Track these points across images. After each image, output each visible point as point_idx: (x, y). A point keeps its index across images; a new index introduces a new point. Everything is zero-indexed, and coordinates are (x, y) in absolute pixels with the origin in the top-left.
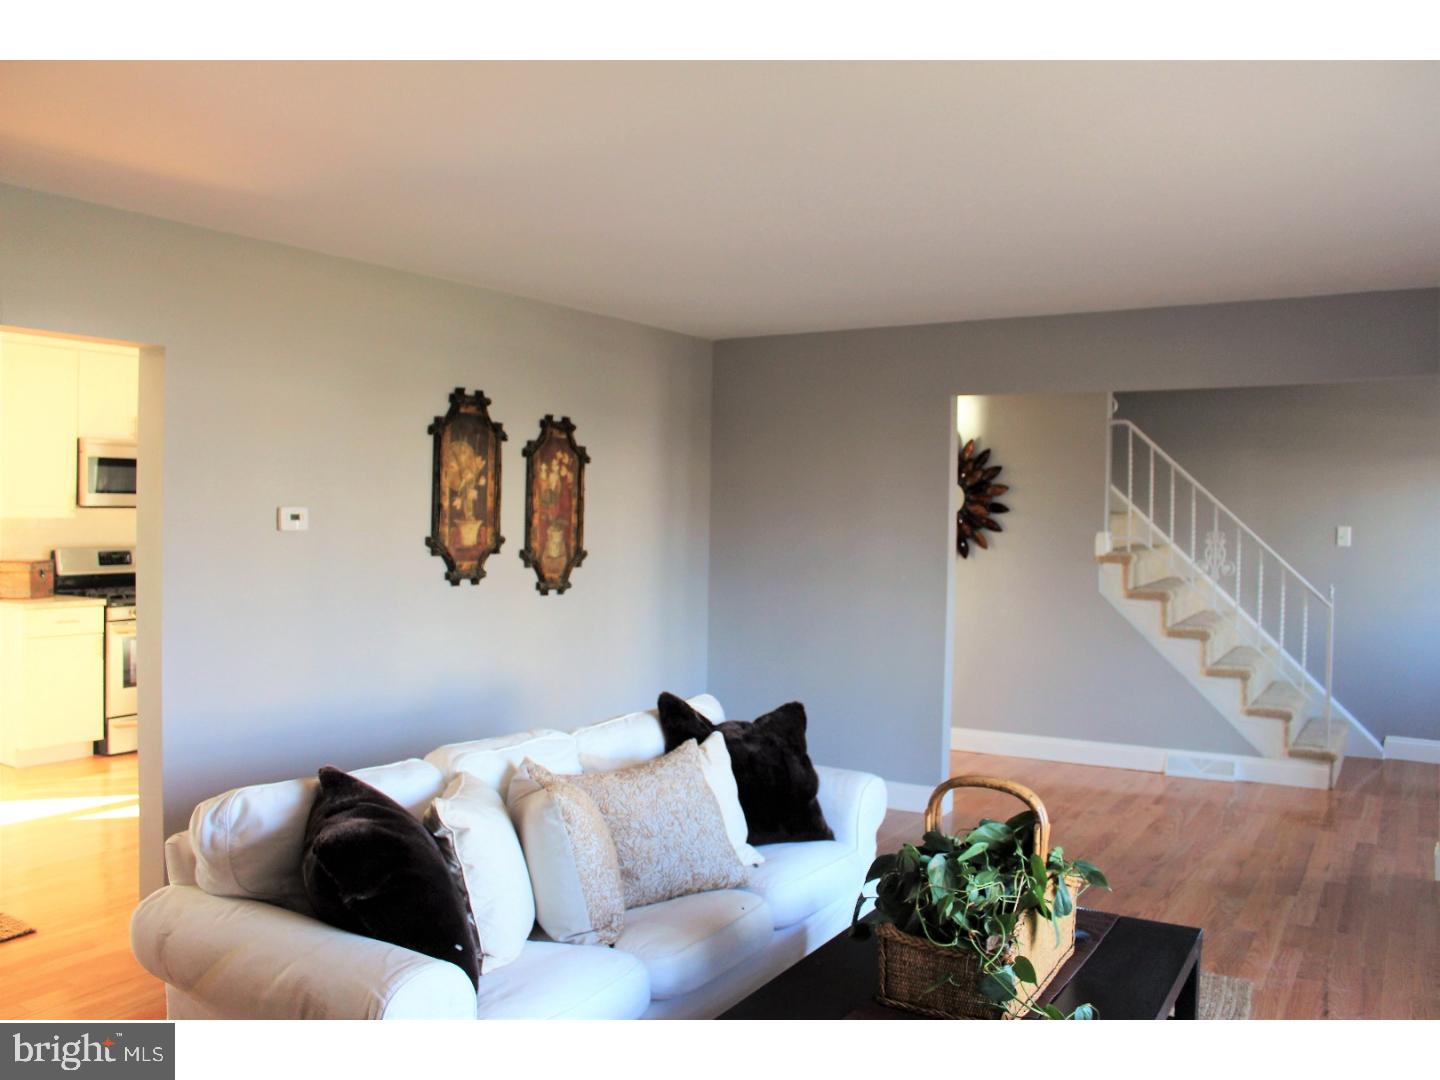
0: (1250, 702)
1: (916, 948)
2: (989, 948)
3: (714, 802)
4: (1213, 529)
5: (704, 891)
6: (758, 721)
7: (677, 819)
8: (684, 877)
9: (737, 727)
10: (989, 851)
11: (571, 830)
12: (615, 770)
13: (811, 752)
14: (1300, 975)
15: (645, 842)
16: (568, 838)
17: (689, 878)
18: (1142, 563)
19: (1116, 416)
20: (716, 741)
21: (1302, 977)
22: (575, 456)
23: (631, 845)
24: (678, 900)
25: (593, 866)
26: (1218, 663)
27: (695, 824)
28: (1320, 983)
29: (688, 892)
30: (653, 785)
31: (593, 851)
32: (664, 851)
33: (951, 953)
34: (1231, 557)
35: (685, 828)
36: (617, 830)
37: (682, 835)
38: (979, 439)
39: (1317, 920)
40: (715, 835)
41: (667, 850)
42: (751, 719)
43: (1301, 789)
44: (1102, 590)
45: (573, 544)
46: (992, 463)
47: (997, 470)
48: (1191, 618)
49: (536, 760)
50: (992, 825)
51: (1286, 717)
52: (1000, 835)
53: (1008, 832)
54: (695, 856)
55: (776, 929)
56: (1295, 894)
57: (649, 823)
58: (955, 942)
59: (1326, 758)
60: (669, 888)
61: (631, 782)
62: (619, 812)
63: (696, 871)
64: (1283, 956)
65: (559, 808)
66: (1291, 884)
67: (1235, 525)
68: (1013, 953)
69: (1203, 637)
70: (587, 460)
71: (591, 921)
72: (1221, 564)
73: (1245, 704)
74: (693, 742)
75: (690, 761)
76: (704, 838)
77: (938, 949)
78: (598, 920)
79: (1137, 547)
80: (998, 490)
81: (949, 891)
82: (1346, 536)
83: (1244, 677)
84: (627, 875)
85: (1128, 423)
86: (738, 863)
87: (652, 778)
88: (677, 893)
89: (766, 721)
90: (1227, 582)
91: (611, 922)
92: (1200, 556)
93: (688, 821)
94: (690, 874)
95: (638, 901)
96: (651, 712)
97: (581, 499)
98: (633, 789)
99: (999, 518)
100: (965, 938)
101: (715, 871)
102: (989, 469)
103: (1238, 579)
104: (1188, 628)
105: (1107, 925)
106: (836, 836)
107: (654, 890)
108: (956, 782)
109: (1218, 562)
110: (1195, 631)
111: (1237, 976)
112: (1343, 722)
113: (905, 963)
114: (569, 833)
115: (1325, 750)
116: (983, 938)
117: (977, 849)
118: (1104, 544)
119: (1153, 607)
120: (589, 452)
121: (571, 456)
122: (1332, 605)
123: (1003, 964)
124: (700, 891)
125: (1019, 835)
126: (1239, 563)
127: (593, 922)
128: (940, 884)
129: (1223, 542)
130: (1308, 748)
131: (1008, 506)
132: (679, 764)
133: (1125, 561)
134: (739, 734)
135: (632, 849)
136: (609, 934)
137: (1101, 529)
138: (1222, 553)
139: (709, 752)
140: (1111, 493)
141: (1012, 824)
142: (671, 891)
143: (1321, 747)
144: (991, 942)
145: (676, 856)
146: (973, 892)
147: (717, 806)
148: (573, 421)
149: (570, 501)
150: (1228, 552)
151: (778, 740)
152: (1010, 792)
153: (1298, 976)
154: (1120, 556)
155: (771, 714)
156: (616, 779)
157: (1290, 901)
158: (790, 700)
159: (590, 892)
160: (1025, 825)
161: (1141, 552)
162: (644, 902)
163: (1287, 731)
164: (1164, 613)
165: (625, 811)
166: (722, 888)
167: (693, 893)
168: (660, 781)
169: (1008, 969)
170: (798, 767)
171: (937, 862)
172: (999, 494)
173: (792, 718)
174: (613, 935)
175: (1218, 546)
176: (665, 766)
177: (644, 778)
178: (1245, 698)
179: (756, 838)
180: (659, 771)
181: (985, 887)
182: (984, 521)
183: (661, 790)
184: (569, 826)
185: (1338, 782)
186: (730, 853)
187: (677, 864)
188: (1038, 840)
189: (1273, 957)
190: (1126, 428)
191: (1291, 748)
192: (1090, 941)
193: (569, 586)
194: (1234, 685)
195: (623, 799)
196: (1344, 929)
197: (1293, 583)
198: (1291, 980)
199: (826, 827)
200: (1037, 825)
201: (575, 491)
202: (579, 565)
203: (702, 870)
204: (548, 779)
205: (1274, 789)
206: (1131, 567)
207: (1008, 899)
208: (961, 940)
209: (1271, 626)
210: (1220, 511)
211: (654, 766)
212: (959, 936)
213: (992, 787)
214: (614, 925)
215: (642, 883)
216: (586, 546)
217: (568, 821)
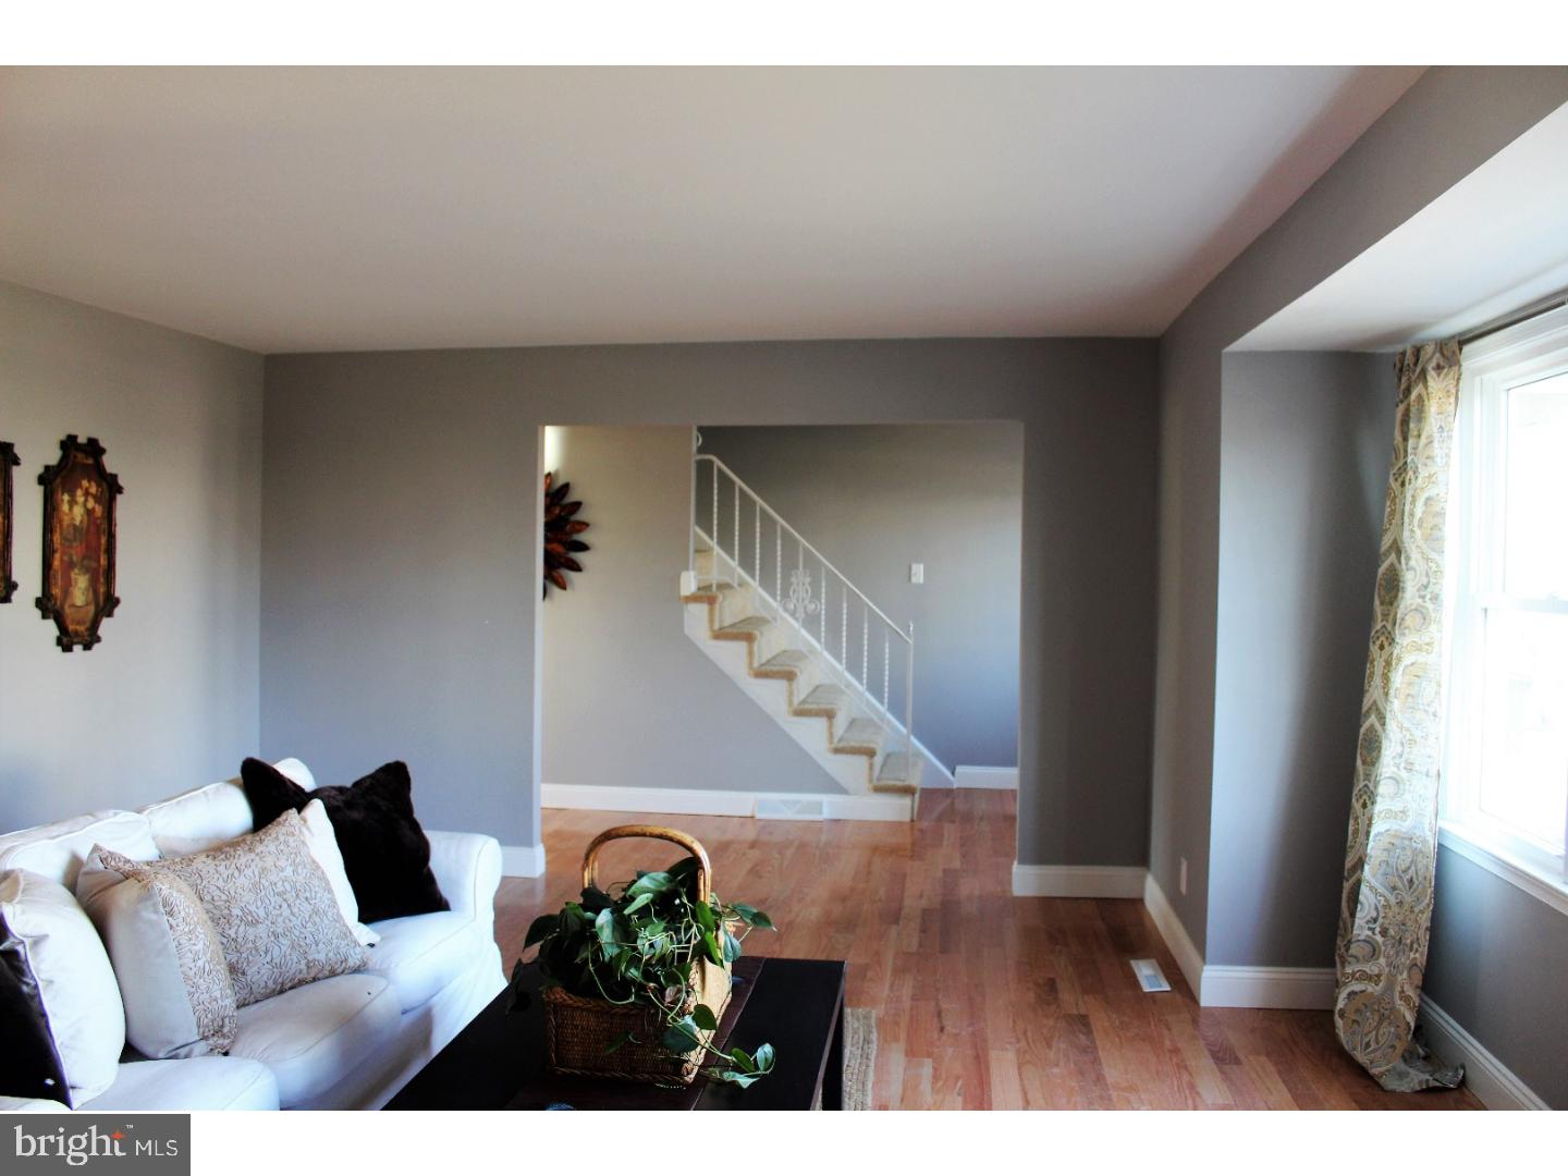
0: (836, 740)
1: (589, 1010)
2: (668, 1000)
3: (323, 878)
4: (798, 569)
5: (319, 979)
6: (356, 784)
7: (285, 900)
8: (296, 967)
9: (334, 793)
10: (653, 901)
11: (174, 923)
12: (206, 851)
13: (418, 815)
14: (914, 998)
15: (251, 930)
16: (171, 932)
17: (303, 966)
18: (726, 603)
19: (701, 450)
20: (317, 809)
21: (916, 1000)
22: (104, 485)
23: (233, 936)
24: (290, 993)
25: (200, 963)
26: (804, 702)
27: (306, 905)
28: (933, 1003)
29: (302, 983)
30: (254, 863)
31: (200, 946)
32: (273, 938)
33: (625, 1011)
34: (816, 596)
35: (295, 910)
36: (219, 918)
37: (292, 917)
38: (557, 472)
39: (921, 945)
40: (330, 914)
41: (277, 936)
42: (349, 784)
43: (885, 822)
44: (687, 631)
45: (102, 590)
46: (572, 497)
47: (577, 505)
48: (774, 658)
49: (109, 846)
50: (653, 875)
51: (871, 753)
52: (663, 885)
53: (670, 881)
54: (308, 941)
55: (404, 1012)
56: (898, 924)
57: (253, 908)
58: (632, 999)
59: (908, 791)
60: (280, 980)
61: (228, 862)
62: (216, 898)
63: (310, 958)
64: (897, 982)
65: (160, 899)
66: (894, 916)
67: (819, 563)
68: (692, 1003)
69: (789, 676)
70: (120, 490)
71: (199, 1027)
72: (807, 602)
73: (831, 743)
74: (294, 811)
75: (293, 835)
76: (317, 920)
77: (613, 1006)
78: (207, 1026)
79: (723, 587)
80: (577, 527)
81: (619, 946)
82: (919, 573)
83: (830, 715)
84: (233, 969)
85: (714, 458)
86: (356, 944)
87: (253, 856)
88: (289, 985)
89: (368, 782)
90: (811, 622)
91: (222, 1026)
92: (785, 595)
93: (298, 901)
94: (303, 962)
95: (245, 999)
96: (233, 782)
97: (111, 537)
98: (230, 872)
99: (579, 557)
100: (642, 993)
101: (331, 955)
102: (567, 505)
103: (823, 617)
104: (775, 669)
105: (758, 967)
106: (451, 905)
107: (263, 984)
108: (613, 833)
109: (803, 600)
110: (780, 671)
111: (859, 1007)
112: (918, 754)
113: (576, 1027)
114: (171, 927)
115: (907, 783)
116: (661, 991)
117: (642, 900)
118: (689, 583)
119: (740, 647)
120: (121, 482)
121: (98, 485)
122: (911, 642)
123: (684, 1015)
124: (315, 980)
125: (682, 883)
126: (823, 601)
127: (201, 1030)
128: (609, 940)
129: (808, 580)
130: (891, 783)
131: (590, 545)
132: (282, 838)
133: (711, 601)
134: (339, 801)
135: (235, 940)
136: (220, 1041)
137: (687, 569)
138: (807, 592)
139: (310, 822)
140: (696, 534)
141: (673, 872)
142: (282, 984)
143: (904, 781)
144: (670, 992)
145: (285, 942)
146: (642, 944)
147: (328, 883)
148: (103, 444)
149: (99, 539)
150: (813, 591)
151: (384, 805)
152: (671, 839)
153: (913, 999)
154: (706, 596)
155: (371, 777)
156: (209, 861)
157: (894, 930)
158: (391, 760)
159: (196, 995)
160: (687, 872)
161: (726, 592)
162: (252, 999)
163: (871, 766)
164: (751, 654)
165: (224, 897)
166: (338, 975)
167: (307, 983)
168: (261, 859)
169: (688, 1020)
170: (408, 833)
171: (604, 918)
172: (579, 531)
173: (393, 781)
174: (227, 1041)
175: (803, 584)
176: (266, 842)
177: (243, 858)
178: (831, 735)
179: (366, 916)
180: (260, 848)
181: (655, 939)
182: (562, 560)
183: (264, 869)
184: (170, 919)
185: (918, 814)
186: (347, 933)
187: (288, 953)
188: (702, 887)
189: (887, 985)
190: (711, 463)
191: (875, 782)
192: (744, 986)
193: (98, 640)
194: (820, 724)
195: (221, 883)
196: (944, 950)
197: (875, 620)
198: (907, 1003)
199: (441, 897)
200: (701, 871)
201: (105, 526)
202: (110, 614)
203: (317, 956)
204: (127, 867)
205: (861, 824)
206: (717, 606)
207: (678, 948)
208: (638, 996)
209: (854, 668)
210: (805, 549)
211: (252, 843)
212: (636, 991)
213: (652, 836)
214: (226, 1030)
215: (249, 978)
216: (118, 593)
217: (170, 913)
